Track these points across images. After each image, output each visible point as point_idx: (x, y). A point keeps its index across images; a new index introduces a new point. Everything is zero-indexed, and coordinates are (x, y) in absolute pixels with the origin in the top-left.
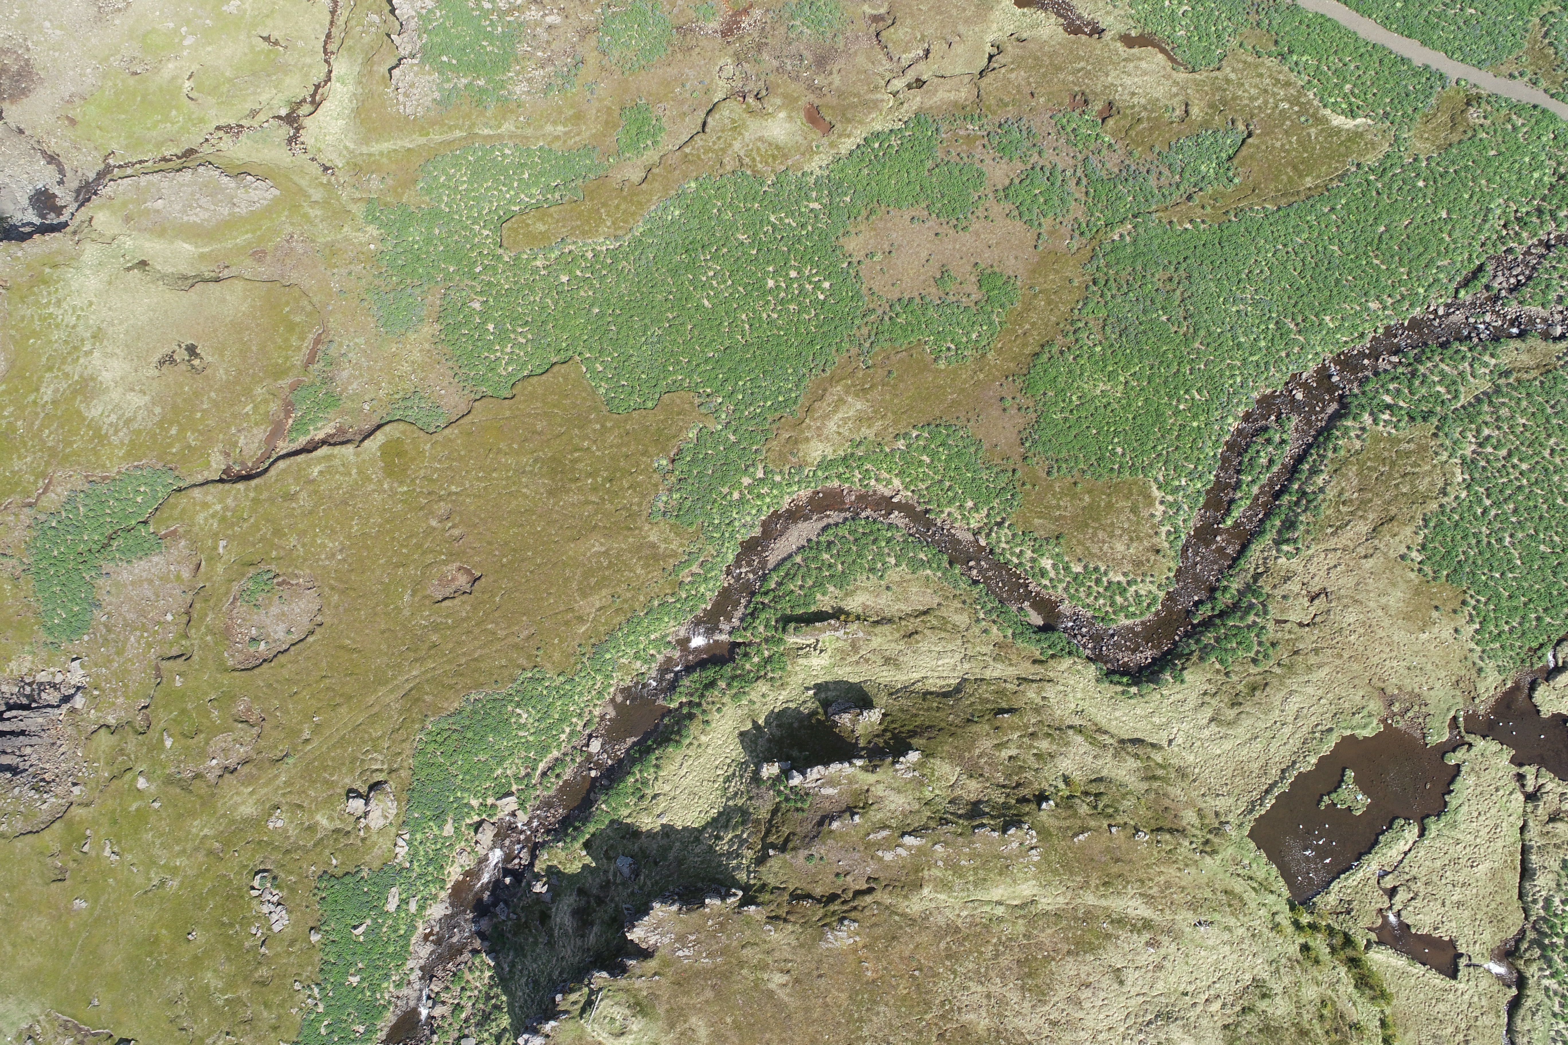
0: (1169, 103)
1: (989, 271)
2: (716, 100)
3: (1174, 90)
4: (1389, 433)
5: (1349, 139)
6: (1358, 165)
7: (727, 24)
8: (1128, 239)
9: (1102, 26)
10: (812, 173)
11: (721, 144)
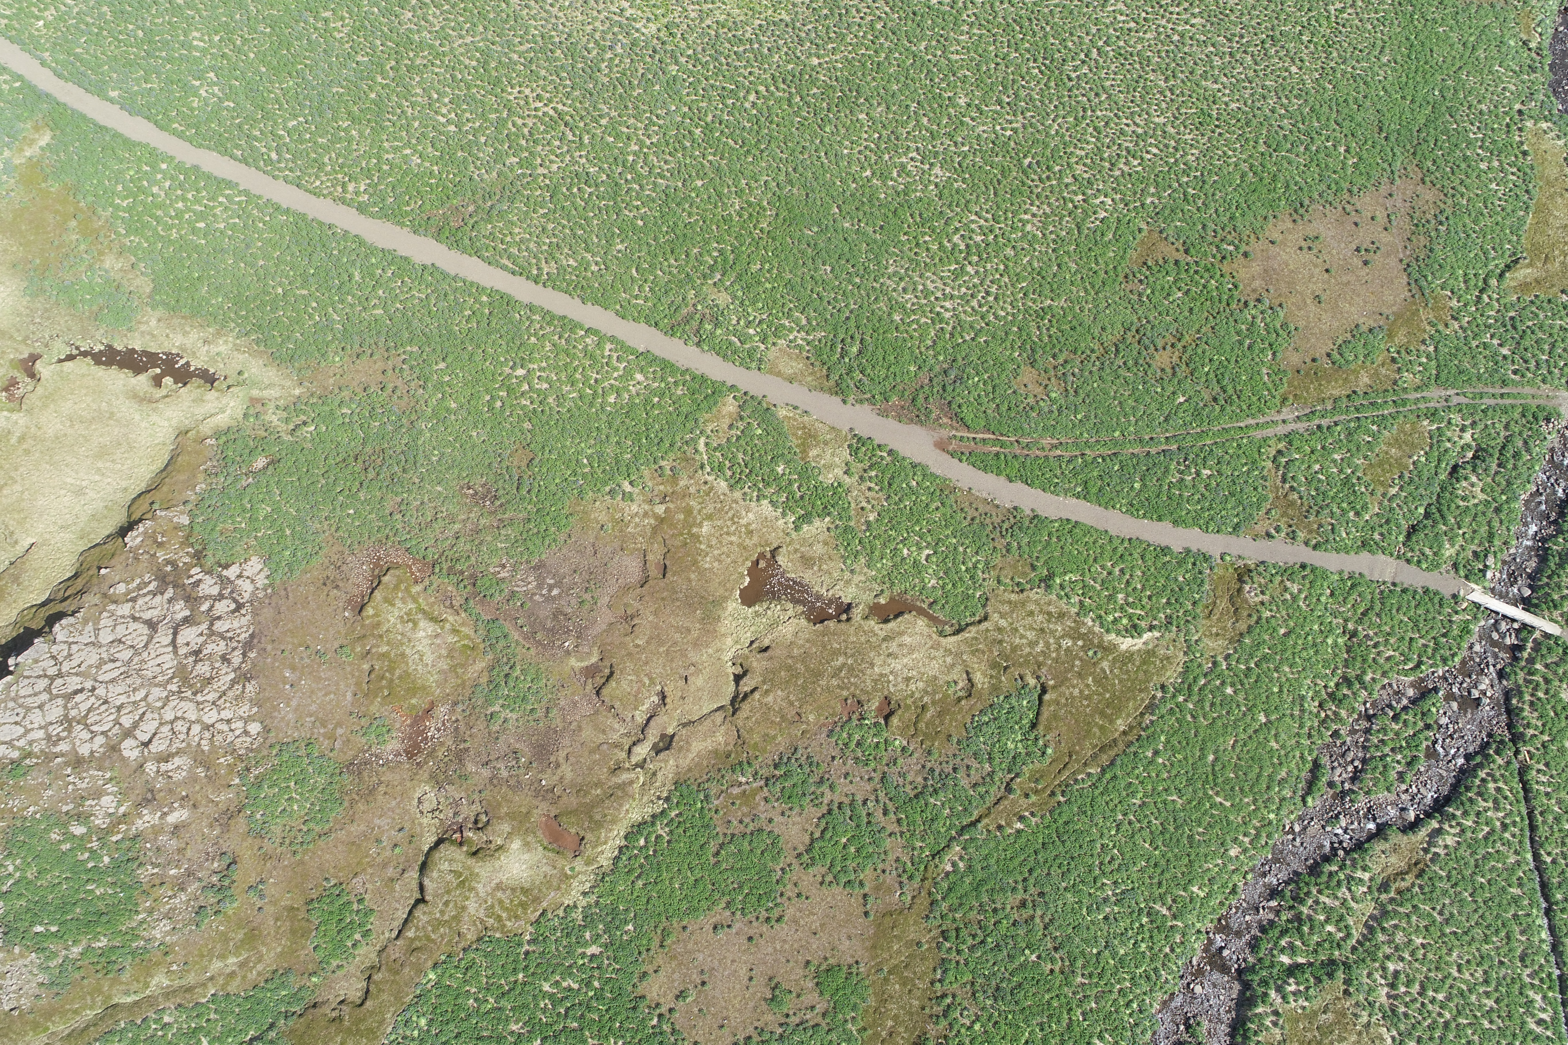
0: (949, 678)
1: (823, 967)
2: (426, 848)
3: (949, 660)
4: (1304, 1008)
5: (1144, 662)
6: (1163, 687)
7: (410, 738)
8: (961, 865)
9: (846, 600)
10: (575, 906)
11: (451, 912)
